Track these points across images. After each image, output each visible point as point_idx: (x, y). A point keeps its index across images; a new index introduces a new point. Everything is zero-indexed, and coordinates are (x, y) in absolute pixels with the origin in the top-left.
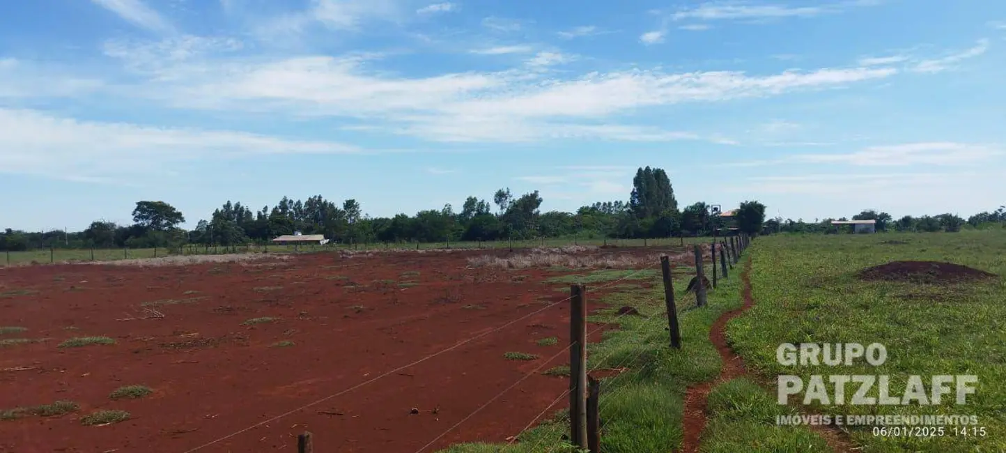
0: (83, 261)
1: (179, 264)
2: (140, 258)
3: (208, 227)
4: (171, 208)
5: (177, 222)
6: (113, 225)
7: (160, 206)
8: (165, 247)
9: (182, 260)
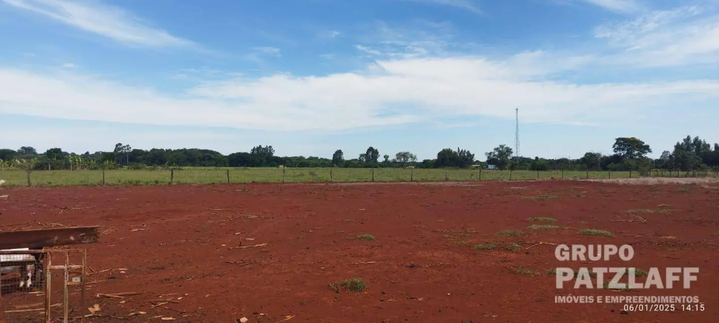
0: (582, 179)
1: (650, 184)
2: (620, 178)
3: (671, 156)
4: (641, 142)
5: (646, 153)
6: (599, 155)
7: (632, 141)
8: (637, 170)
9: (651, 180)
